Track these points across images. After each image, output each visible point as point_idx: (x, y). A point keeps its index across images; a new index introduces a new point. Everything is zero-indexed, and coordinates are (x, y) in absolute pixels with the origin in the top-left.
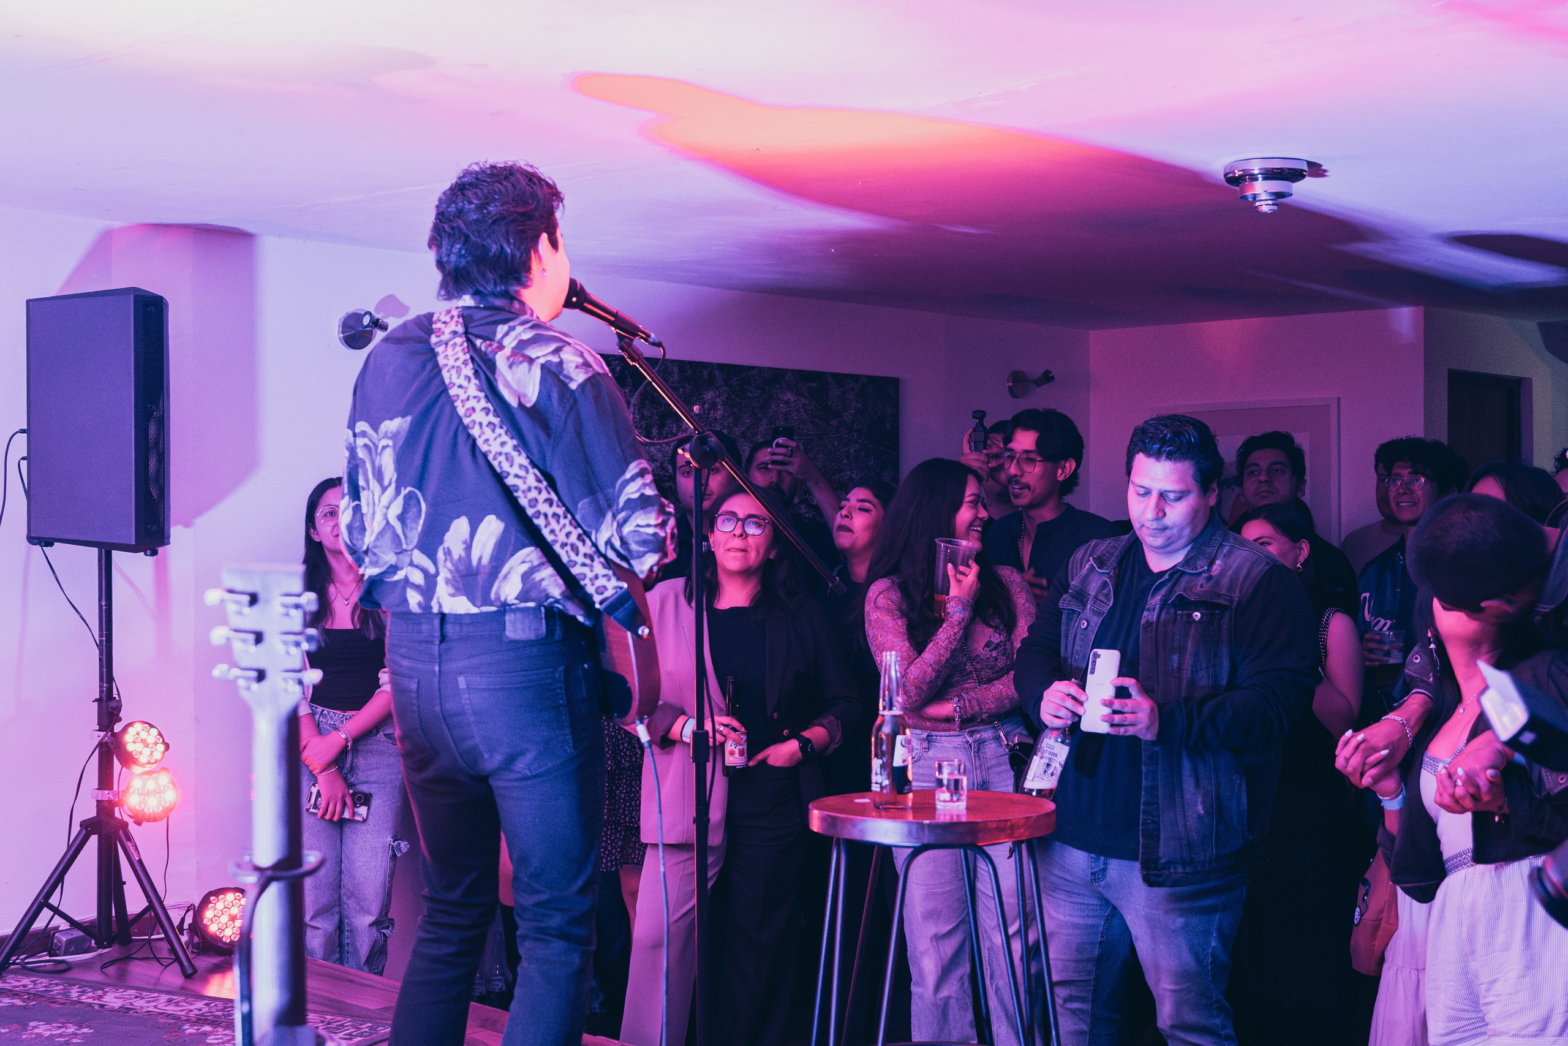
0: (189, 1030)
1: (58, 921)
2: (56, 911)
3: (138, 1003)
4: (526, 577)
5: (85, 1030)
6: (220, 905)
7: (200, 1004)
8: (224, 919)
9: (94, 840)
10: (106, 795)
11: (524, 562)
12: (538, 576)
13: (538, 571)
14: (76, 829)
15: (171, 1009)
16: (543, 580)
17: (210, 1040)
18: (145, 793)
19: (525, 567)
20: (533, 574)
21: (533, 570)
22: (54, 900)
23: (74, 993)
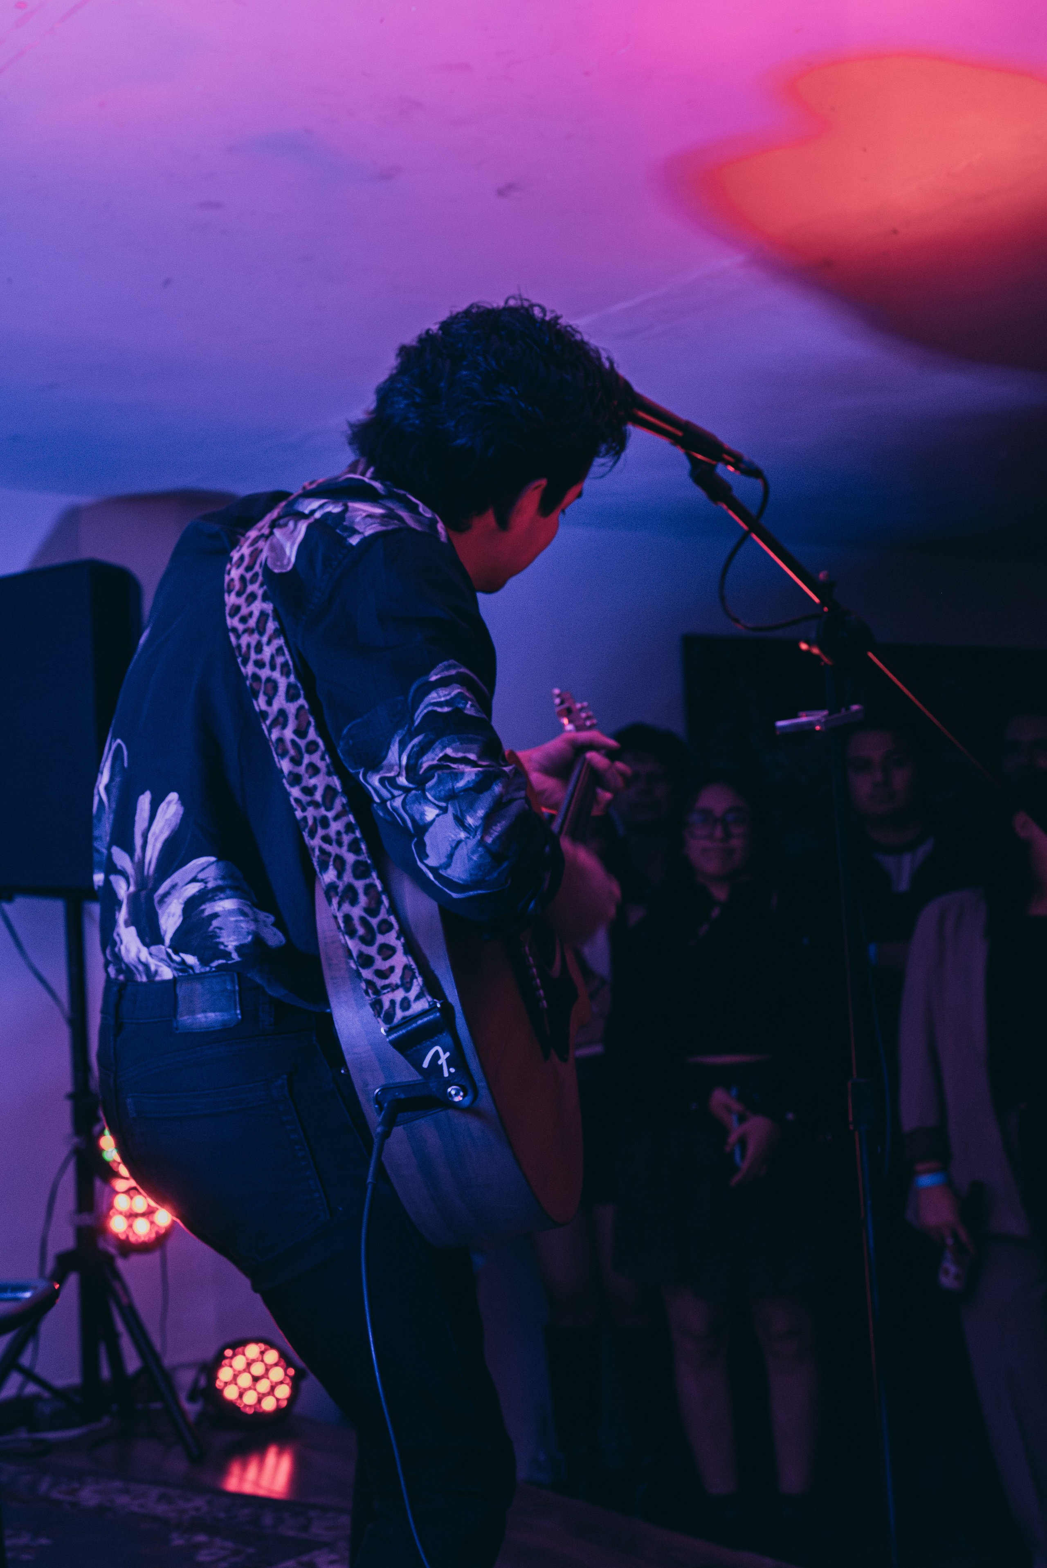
0: (177, 1540)
1: (32, 1389)
2: (30, 1375)
3: (122, 1500)
4: (191, 906)
5: (44, 1541)
6: (239, 1362)
7: (199, 1502)
8: (245, 1380)
9: (73, 1280)
10: (87, 1219)
11: (194, 880)
12: (209, 909)
13: (213, 900)
14: (50, 1264)
15: (161, 1509)
16: (215, 915)
17: (203, 1557)
18: (131, 1216)
19: (193, 889)
20: (204, 902)
21: (204, 896)
22: (25, 1360)
23: (44, 1486)
